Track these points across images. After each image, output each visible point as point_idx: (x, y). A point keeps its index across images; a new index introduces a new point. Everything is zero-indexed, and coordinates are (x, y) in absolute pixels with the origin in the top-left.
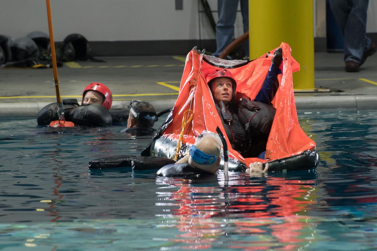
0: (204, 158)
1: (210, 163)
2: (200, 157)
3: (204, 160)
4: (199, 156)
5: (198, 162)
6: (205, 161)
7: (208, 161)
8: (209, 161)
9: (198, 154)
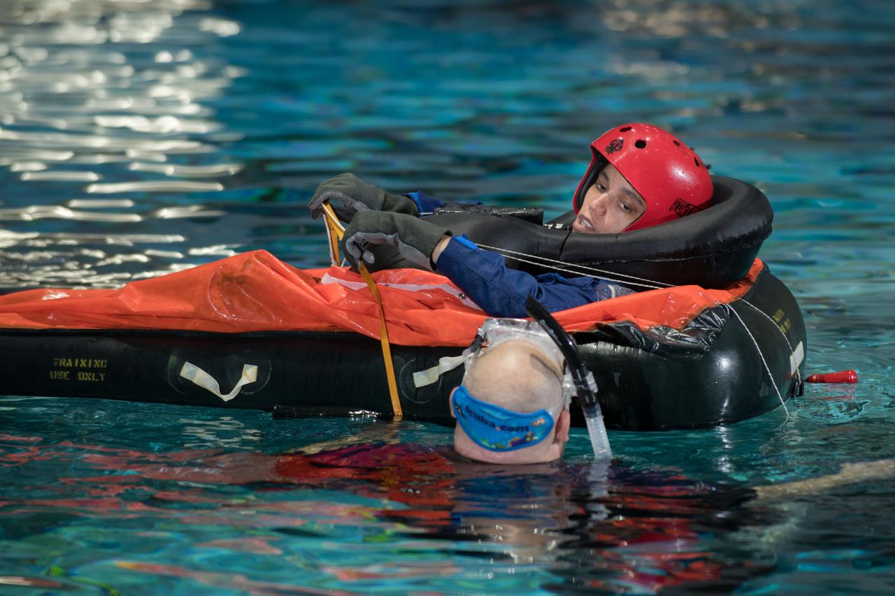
0: (511, 429)
1: (536, 438)
2: (498, 429)
3: (514, 433)
4: (493, 425)
5: (493, 446)
6: (517, 437)
7: (529, 433)
8: (532, 435)
9: (486, 418)
